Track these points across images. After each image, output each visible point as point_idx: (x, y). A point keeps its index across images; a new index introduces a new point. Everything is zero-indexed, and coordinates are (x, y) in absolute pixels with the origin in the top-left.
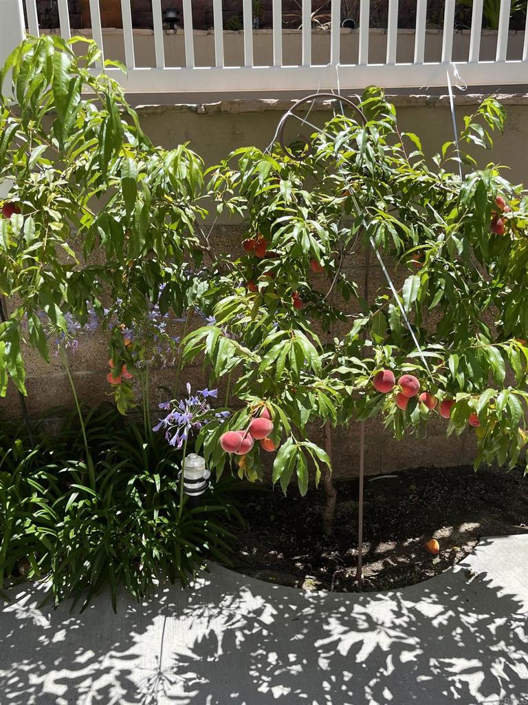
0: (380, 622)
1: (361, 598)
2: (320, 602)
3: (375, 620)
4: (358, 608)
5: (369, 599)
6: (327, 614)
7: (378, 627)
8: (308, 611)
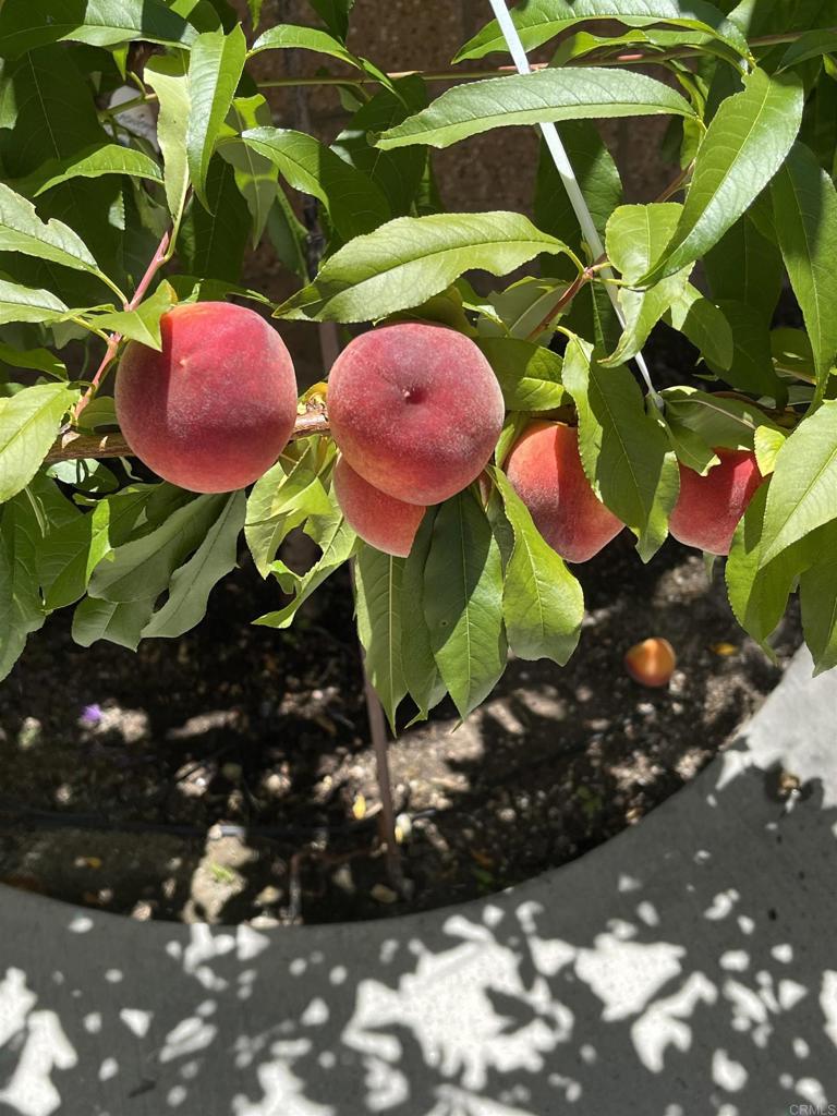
0: (449, 1068)
1: (390, 947)
2: (235, 986)
3: (431, 1056)
4: (374, 1001)
5: (416, 946)
6: (259, 1042)
7: (445, 1091)
8: (192, 1034)
